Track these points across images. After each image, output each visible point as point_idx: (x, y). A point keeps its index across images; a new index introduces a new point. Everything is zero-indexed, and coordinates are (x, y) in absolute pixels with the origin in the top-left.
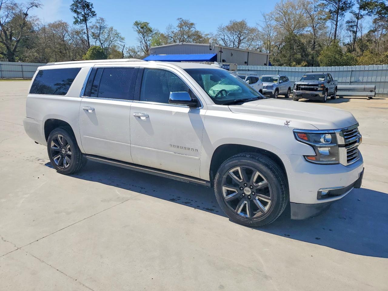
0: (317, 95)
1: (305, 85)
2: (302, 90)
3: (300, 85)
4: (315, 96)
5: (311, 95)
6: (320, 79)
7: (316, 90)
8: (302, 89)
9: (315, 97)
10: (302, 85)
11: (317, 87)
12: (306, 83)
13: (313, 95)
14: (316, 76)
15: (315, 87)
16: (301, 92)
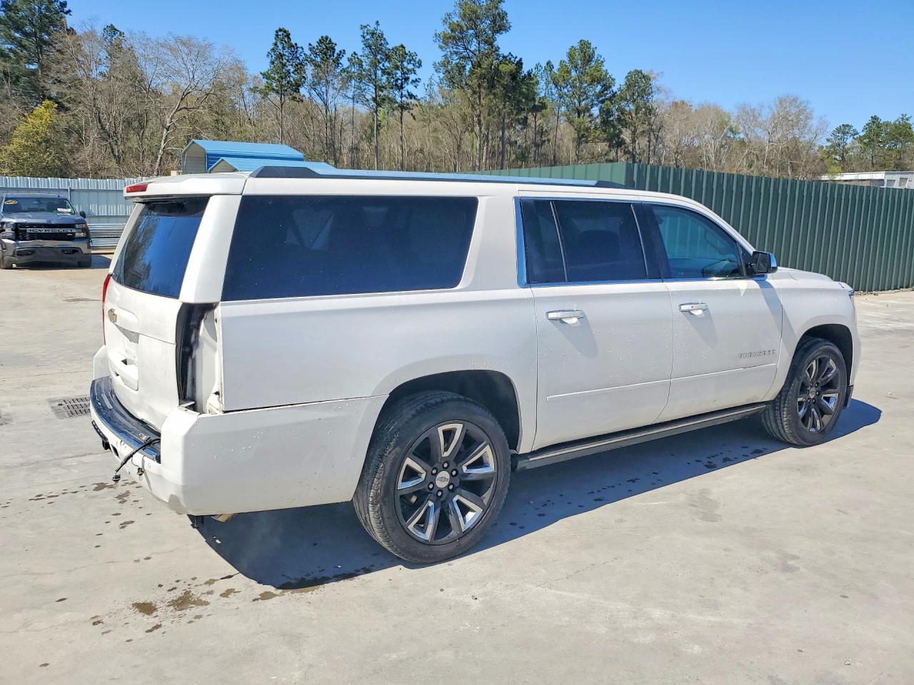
0: (75, 251)
1: (39, 226)
2: (34, 239)
3: (23, 225)
4: (71, 253)
5: (60, 250)
6: (59, 209)
7: (72, 238)
8: (33, 237)
9: (72, 256)
10: (31, 225)
11: (74, 231)
12: (44, 221)
13: (65, 250)
14: (42, 202)
15: (69, 231)
16: (28, 244)
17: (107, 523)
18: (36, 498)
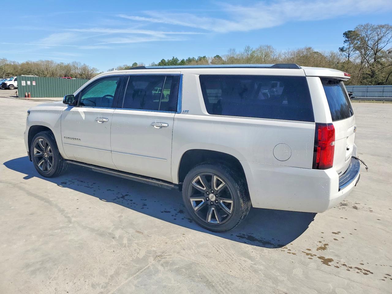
17: (343, 238)
18: (368, 273)
